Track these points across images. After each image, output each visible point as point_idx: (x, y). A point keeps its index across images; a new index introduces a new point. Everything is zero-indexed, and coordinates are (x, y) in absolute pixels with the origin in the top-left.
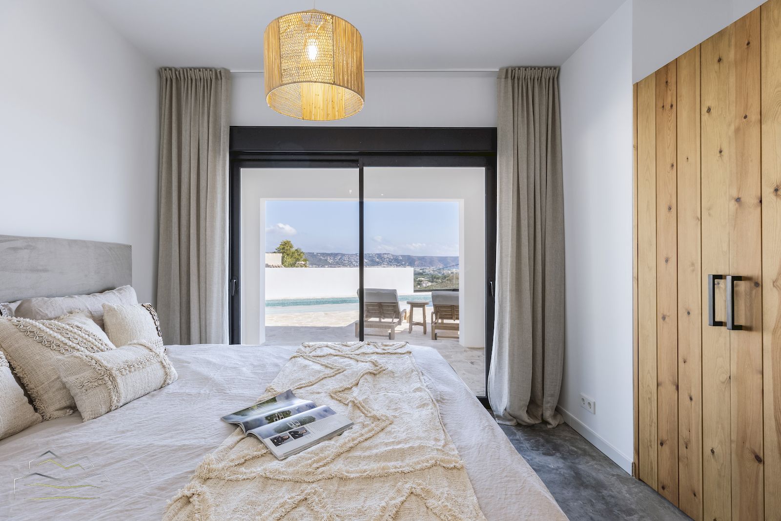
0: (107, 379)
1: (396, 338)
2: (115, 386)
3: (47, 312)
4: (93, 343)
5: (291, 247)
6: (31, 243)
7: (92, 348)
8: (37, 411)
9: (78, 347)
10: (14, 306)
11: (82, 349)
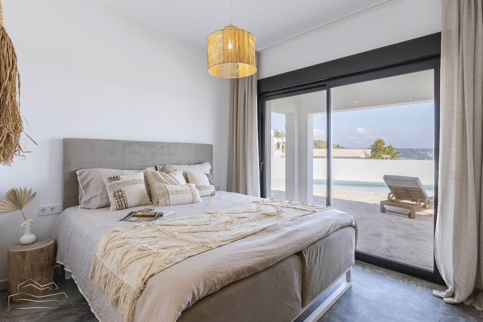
0: (166, 194)
1: (416, 218)
2: (169, 197)
3: (170, 170)
4: (174, 182)
5: (383, 144)
6: (169, 145)
7: (173, 184)
8: (151, 201)
9: (167, 182)
10: (161, 167)
11: (169, 183)
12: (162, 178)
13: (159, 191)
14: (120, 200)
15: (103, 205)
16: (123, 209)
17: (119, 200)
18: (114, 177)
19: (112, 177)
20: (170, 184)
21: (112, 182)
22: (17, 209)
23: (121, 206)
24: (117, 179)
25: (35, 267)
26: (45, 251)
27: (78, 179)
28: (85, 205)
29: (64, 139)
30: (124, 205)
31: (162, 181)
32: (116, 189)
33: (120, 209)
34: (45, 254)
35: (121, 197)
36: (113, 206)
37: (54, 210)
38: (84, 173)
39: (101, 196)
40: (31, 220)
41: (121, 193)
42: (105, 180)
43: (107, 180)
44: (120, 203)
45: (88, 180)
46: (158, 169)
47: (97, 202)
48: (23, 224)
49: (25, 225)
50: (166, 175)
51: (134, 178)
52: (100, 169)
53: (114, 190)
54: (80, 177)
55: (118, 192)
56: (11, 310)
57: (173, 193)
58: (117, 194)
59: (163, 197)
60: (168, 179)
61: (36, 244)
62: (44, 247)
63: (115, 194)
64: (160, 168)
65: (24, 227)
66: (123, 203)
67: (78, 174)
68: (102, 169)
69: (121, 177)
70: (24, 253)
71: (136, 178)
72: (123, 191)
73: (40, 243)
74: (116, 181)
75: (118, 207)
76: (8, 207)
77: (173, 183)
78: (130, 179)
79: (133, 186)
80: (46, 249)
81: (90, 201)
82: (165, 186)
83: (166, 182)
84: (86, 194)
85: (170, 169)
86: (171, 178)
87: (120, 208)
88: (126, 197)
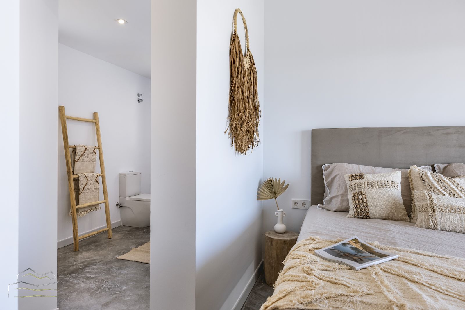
0: (430, 209)
2: (434, 215)
8: (410, 216)
9: (443, 191)
10: (442, 166)
11: (445, 193)
12: (434, 183)
13: (419, 203)
14: (360, 206)
15: (343, 208)
16: (362, 218)
17: (358, 206)
18: (356, 175)
19: (354, 175)
20: (447, 195)
21: (353, 181)
22: (272, 198)
23: (360, 214)
24: (360, 178)
25: (279, 256)
26: (287, 243)
27: (323, 174)
28: (327, 205)
29: (313, 130)
30: (364, 214)
31: (432, 188)
32: (356, 191)
33: (358, 218)
34: (287, 247)
35: (361, 201)
36: (352, 212)
37: (305, 205)
38: (330, 167)
39: (342, 197)
40: (283, 210)
41: (361, 197)
42: (346, 177)
43: (348, 177)
44: (359, 210)
45: (332, 176)
46: (436, 169)
47: (336, 204)
48: (276, 213)
49: (278, 213)
50: (443, 180)
51: (383, 179)
52: (345, 164)
53: (354, 192)
54: (325, 172)
55: (358, 195)
56: (261, 289)
57: (444, 210)
58: (356, 198)
59: (424, 213)
60: (446, 185)
61: (284, 235)
62: (287, 240)
63: (355, 197)
64: (439, 168)
65: (277, 216)
66: (363, 210)
67: (323, 169)
68: (349, 165)
69: (365, 175)
70: (272, 240)
71: (386, 180)
72: (365, 195)
73: (287, 235)
74: (358, 180)
75: (356, 214)
76: (266, 194)
77: (455, 193)
78: (377, 180)
79: (379, 190)
80: (289, 242)
81: (331, 201)
82: (430, 196)
83: (441, 190)
84: (330, 192)
85: (459, 170)
86: (452, 186)
87: (358, 216)
88: (368, 202)
